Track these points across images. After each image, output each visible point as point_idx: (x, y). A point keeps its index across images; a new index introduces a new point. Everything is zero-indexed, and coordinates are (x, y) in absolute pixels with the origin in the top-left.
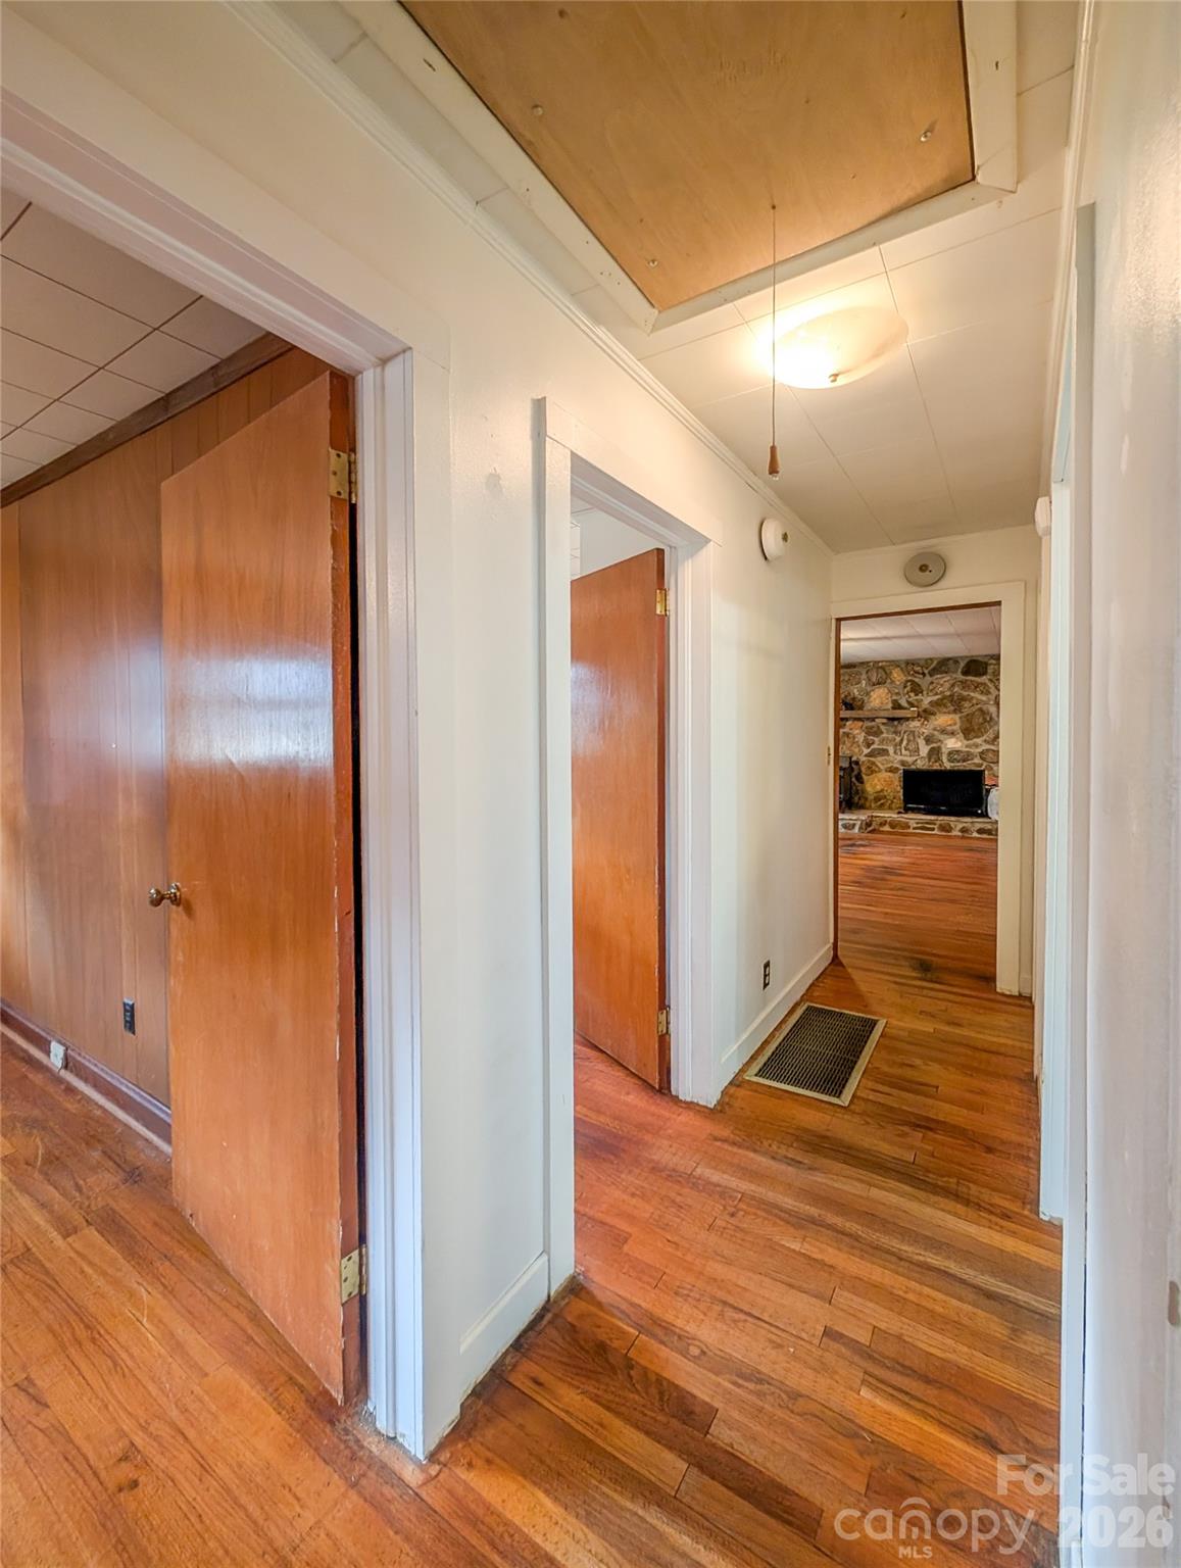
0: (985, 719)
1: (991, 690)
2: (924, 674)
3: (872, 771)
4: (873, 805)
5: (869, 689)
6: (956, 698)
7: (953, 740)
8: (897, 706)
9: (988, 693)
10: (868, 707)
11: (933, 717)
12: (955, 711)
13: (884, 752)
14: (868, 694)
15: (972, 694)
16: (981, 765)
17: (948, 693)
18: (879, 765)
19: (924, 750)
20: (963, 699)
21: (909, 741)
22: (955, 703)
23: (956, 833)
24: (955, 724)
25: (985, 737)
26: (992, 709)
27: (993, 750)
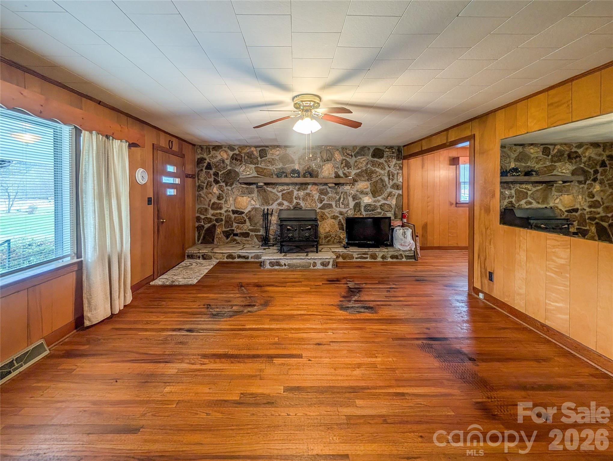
0: (383, 185)
1: (386, 167)
2: (352, 156)
3: (323, 218)
4: (324, 241)
5: (321, 164)
6: (369, 171)
7: (367, 198)
8: (337, 176)
9: (383, 169)
10: (321, 176)
11: (356, 183)
12: (368, 180)
13: (330, 206)
14: (320, 167)
15: (377, 170)
16: (380, 213)
17: (364, 168)
18: (327, 215)
19: (352, 204)
20: (373, 172)
21: (344, 198)
22: (368, 174)
23: (379, 259)
24: (368, 188)
25: (383, 196)
26: (386, 179)
27: (387, 204)
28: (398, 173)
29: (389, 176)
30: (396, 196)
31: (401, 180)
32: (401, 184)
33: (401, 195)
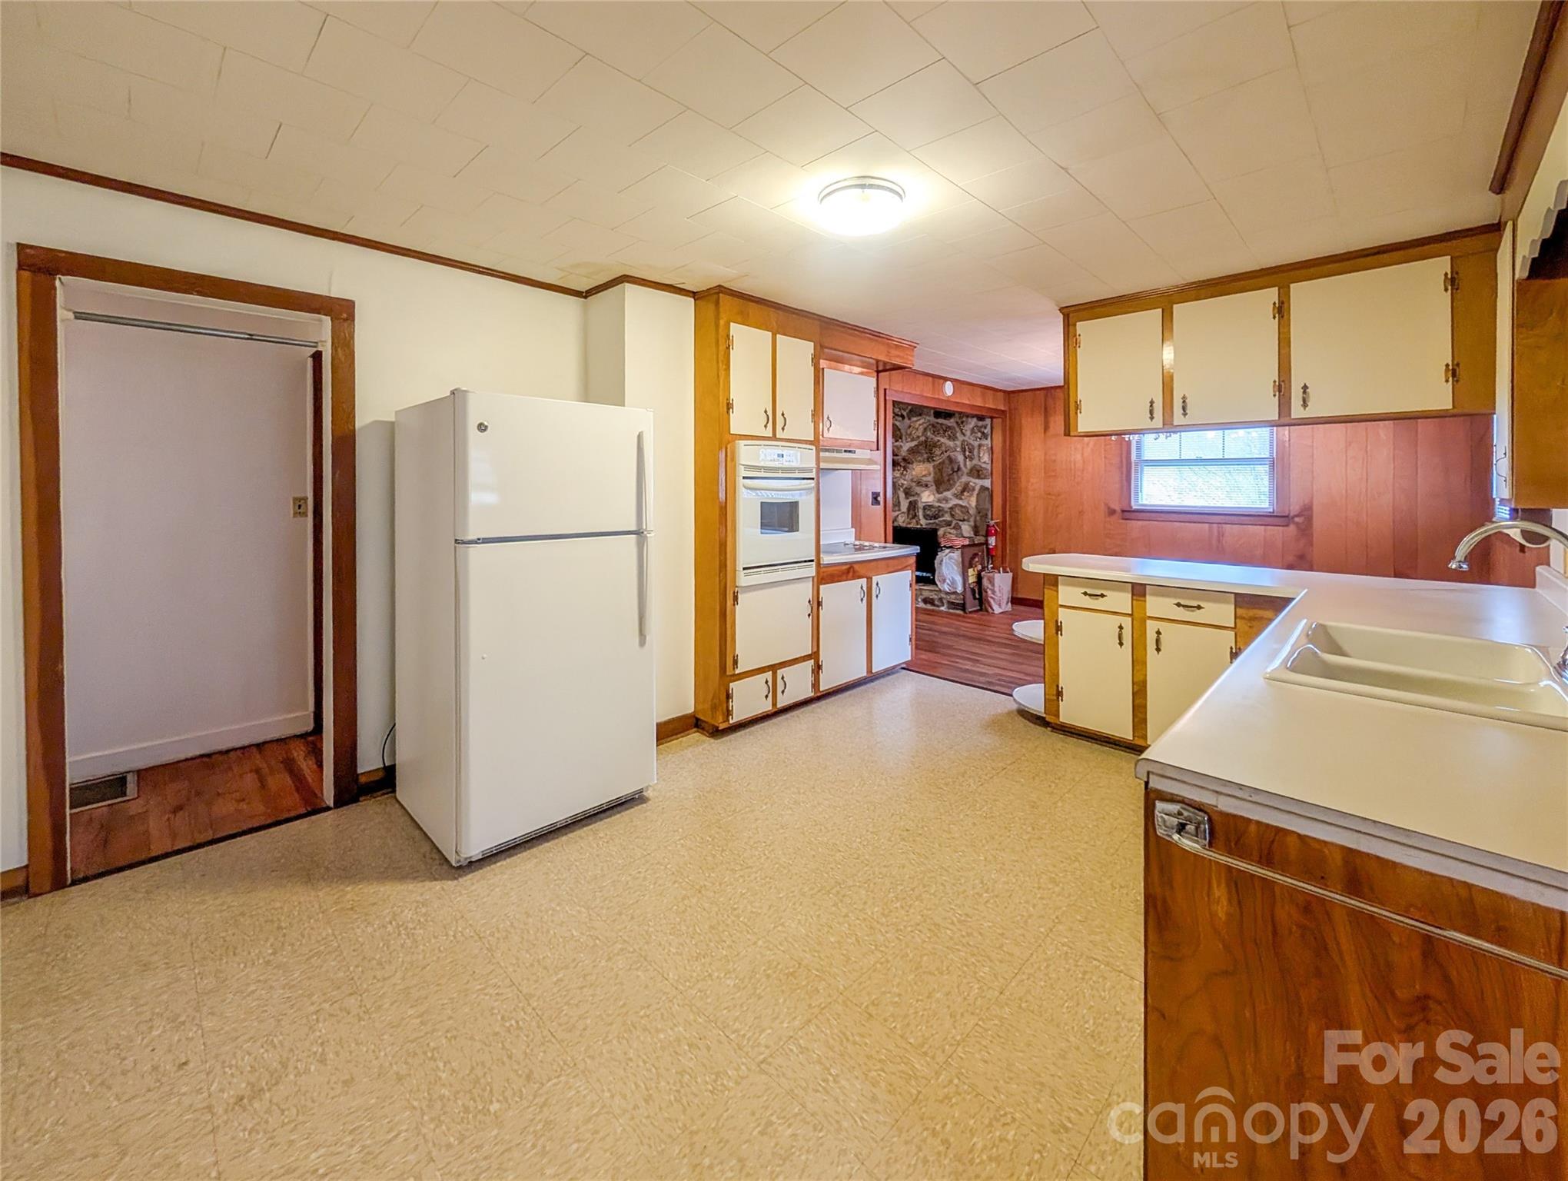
0: (953, 469)
1: (958, 435)
2: (903, 417)
6: (928, 444)
7: (927, 493)
9: (953, 438)
12: (928, 460)
15: (942, 440)
16: (950, 523)
17: (923, 439)
19: (904, 504)
20: (934, 445)
22: (929, 450)
24: (930, 474)
25: (953, 490)
26: (960, 458)
27: (961, 506)
28: (980, 446)
29: (964, 451)
30: (976, 492)
31: (986, 458)
32: (989, 467)
33: (987, 489)
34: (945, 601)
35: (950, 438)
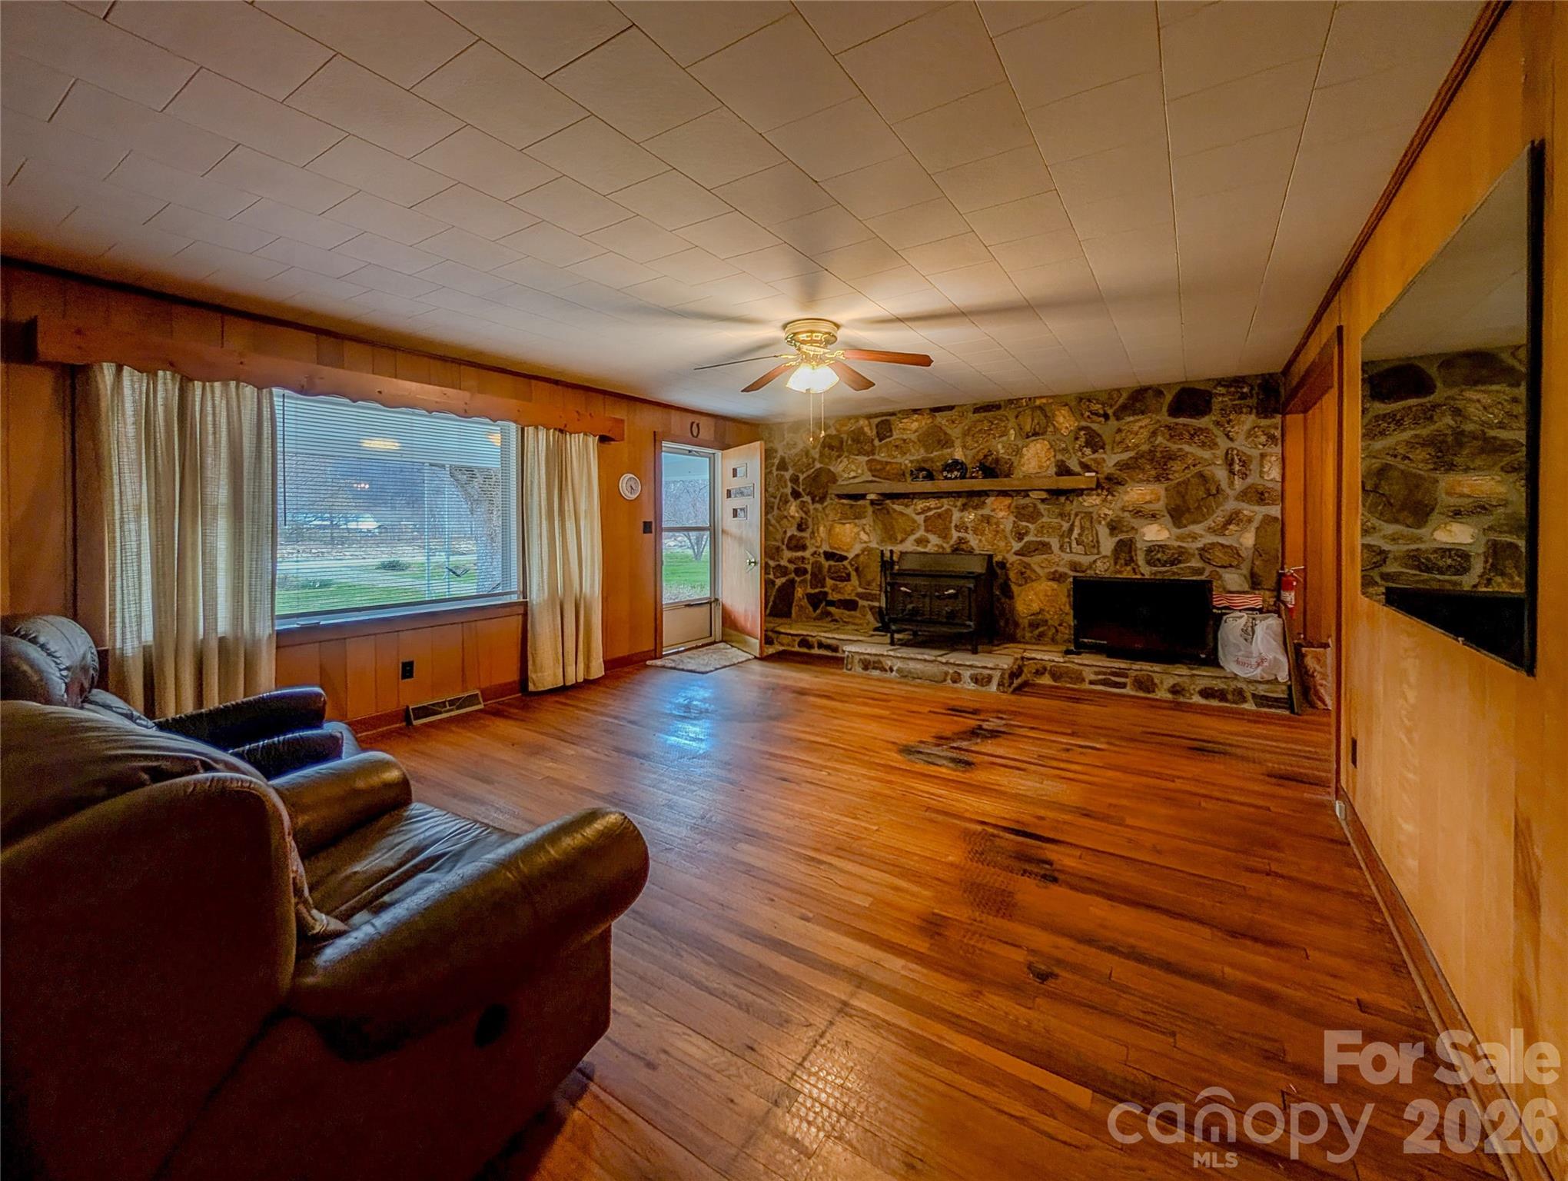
0: (1208, 490)
1: (1218, 440)
2: (1106, 416)
3: (1025, 578)
4: (1028, 635)
5: (1020, 443)
6: (1158, 455)
7: (1155, 527)
8: (1063, 470)
9: (1213, 445)
10: (1018, 474)
11: (1120, 489)
12: (1157, 479)
13: (1045, 547)
14: (1018, 452)
15: (1187, 448)
16: (1200, 571)
17: (1145, 448)
18: (1038, 570)
19: (1108, 544)
20: (1170, 457)
21: (1082, 528)
22: (1158, 463)
23: (1162, 694)
24: (1159, 500)
25: (1210, 522)
26: (1221, 474)
27: (1222, 545)
28: (1263, 456)
29: (1230, 464)
30: (1255, 524)
31: (1275, 473)
32: (1278, 487)
33: (1276, 519)
34: (1248, 695)
35: (1203, 445)
